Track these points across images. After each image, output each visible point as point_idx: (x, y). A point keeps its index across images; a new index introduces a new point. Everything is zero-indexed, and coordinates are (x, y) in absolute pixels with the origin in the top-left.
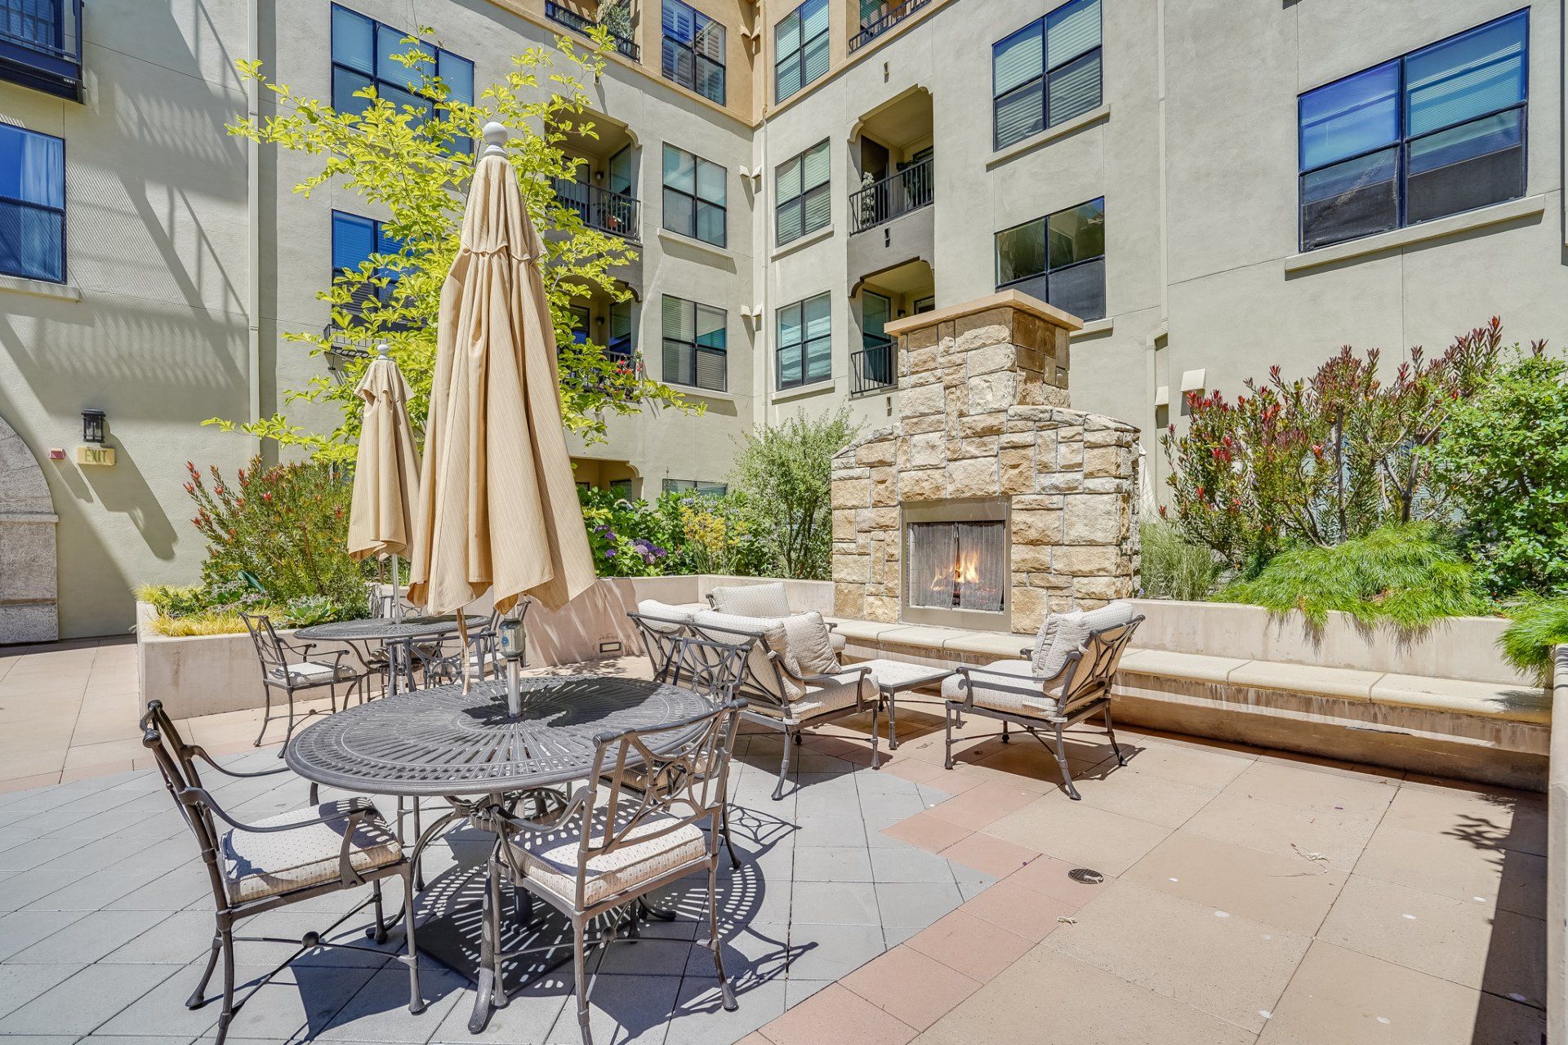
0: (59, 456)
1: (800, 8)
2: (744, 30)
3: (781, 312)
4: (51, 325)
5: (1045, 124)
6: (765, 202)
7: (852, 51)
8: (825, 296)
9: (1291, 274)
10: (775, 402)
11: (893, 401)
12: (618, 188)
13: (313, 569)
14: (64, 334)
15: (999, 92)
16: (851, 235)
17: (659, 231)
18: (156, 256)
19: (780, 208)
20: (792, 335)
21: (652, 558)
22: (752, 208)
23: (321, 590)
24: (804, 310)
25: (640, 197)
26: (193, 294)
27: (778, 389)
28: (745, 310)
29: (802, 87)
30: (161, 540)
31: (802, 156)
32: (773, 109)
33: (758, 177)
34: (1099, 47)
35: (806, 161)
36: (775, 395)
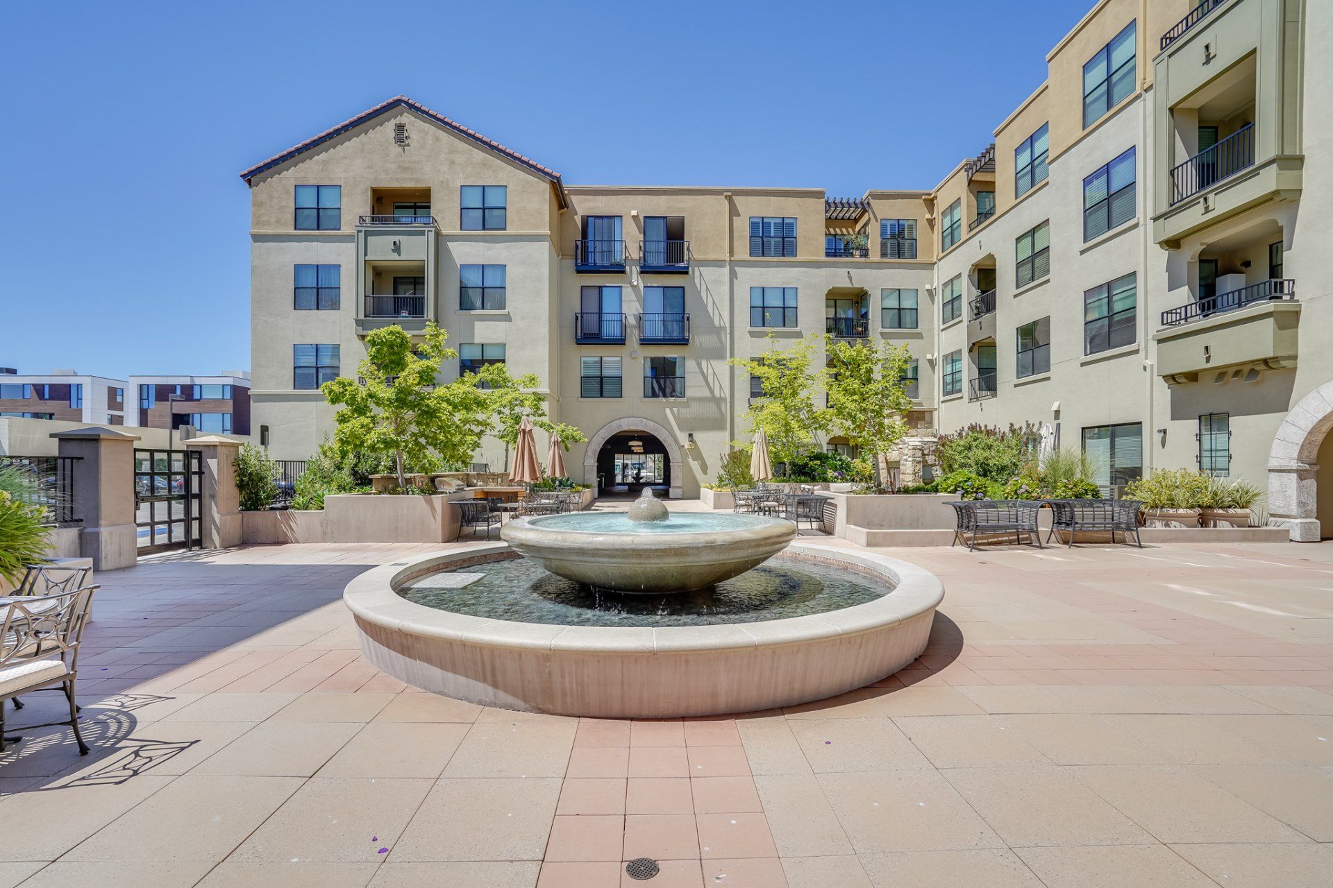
0: (683, 446)
1: (951, 206)
2: (928, 216)
3: (946, 357)
4: (680, 409)
5: (1033, 279)
6: (939, 300)
7: (971, 230)
8: (960, 351)
9: (1083, 364)
10: (942, 402)
11: (983, 405)
12: (863, 311)
13: (744, 478)
14: (683, 410)
15: (1018, 261)
16: (970, 322)
17: (880, 330)
18: (704, 383)
19: (944, 305)
20: (949, 370)
21: (840, 477)
22: (933, 304)
23: (746, 484)
24: (953, 358)
25: (870, 318)
26: (712, 391)
27: (944, 396)
28: (929, 356)
29: (952, 245)
30: (704, 469)
31: (952, 280)
32: (941, 255)
33: (935, 289)
34: (1048, 247)
35: (954, 282)
36: (942, 399)
